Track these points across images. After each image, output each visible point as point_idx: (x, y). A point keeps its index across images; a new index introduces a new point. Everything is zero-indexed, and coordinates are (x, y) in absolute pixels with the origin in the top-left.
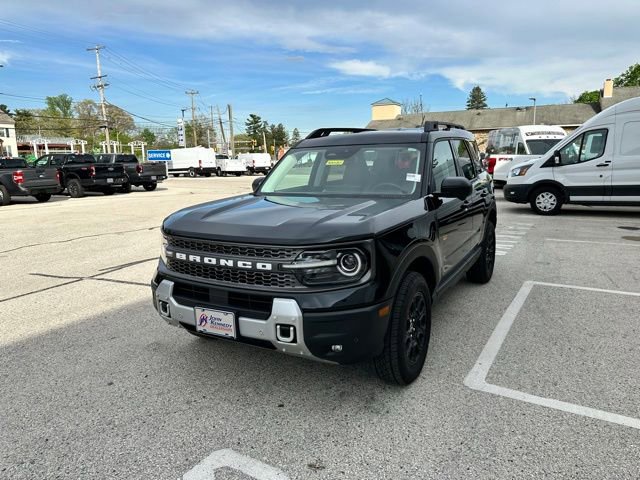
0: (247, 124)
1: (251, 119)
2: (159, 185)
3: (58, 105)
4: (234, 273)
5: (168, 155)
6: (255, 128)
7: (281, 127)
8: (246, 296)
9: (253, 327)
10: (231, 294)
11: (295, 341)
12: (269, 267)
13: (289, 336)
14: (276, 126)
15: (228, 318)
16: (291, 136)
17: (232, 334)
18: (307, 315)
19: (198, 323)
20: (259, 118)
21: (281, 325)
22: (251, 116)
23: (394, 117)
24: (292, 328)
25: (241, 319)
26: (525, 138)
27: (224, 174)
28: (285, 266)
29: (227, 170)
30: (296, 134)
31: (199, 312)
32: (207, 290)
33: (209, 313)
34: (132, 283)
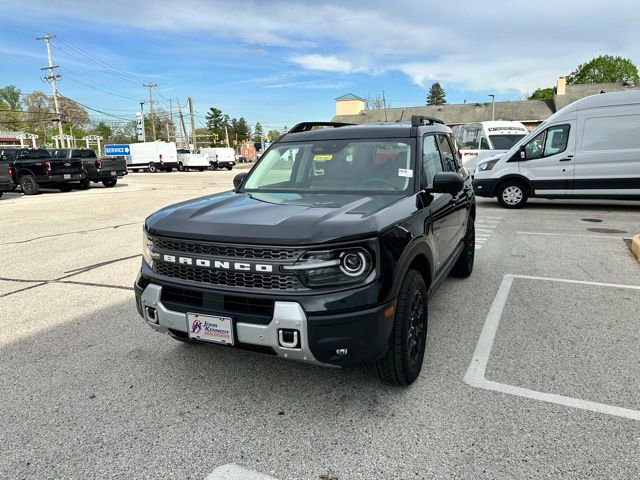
0: (208, 118)
1: (212, 113)
2: (119, 181)
3: (6, 97)
4: (231, 276)
5: (127, 150)
6: (216, 122)
7: (242, 121)
8: (243, 299)
9: (253, 332)
10: (227, 298)
11: (299, 346)
12: (269, 269)
13: (292, 341)
14: (238, 120)
15: (225, 324)
16: (253, 130)
17: (230, 340)
18: (311, 318)
19: (191, 330)
20: (220, 112)
21: (284, 330)
22: (212, 109)
23: (357, 113)
24: (295, 333)
25: (239, 324)
26: (488, 134)
27: (187, 169)
28: (286, 268)
29: (190, 164)
30: (259, 128)
31: (192, 318)
32: (200, 294)
33: (203, 319)
34: (102, 286)
